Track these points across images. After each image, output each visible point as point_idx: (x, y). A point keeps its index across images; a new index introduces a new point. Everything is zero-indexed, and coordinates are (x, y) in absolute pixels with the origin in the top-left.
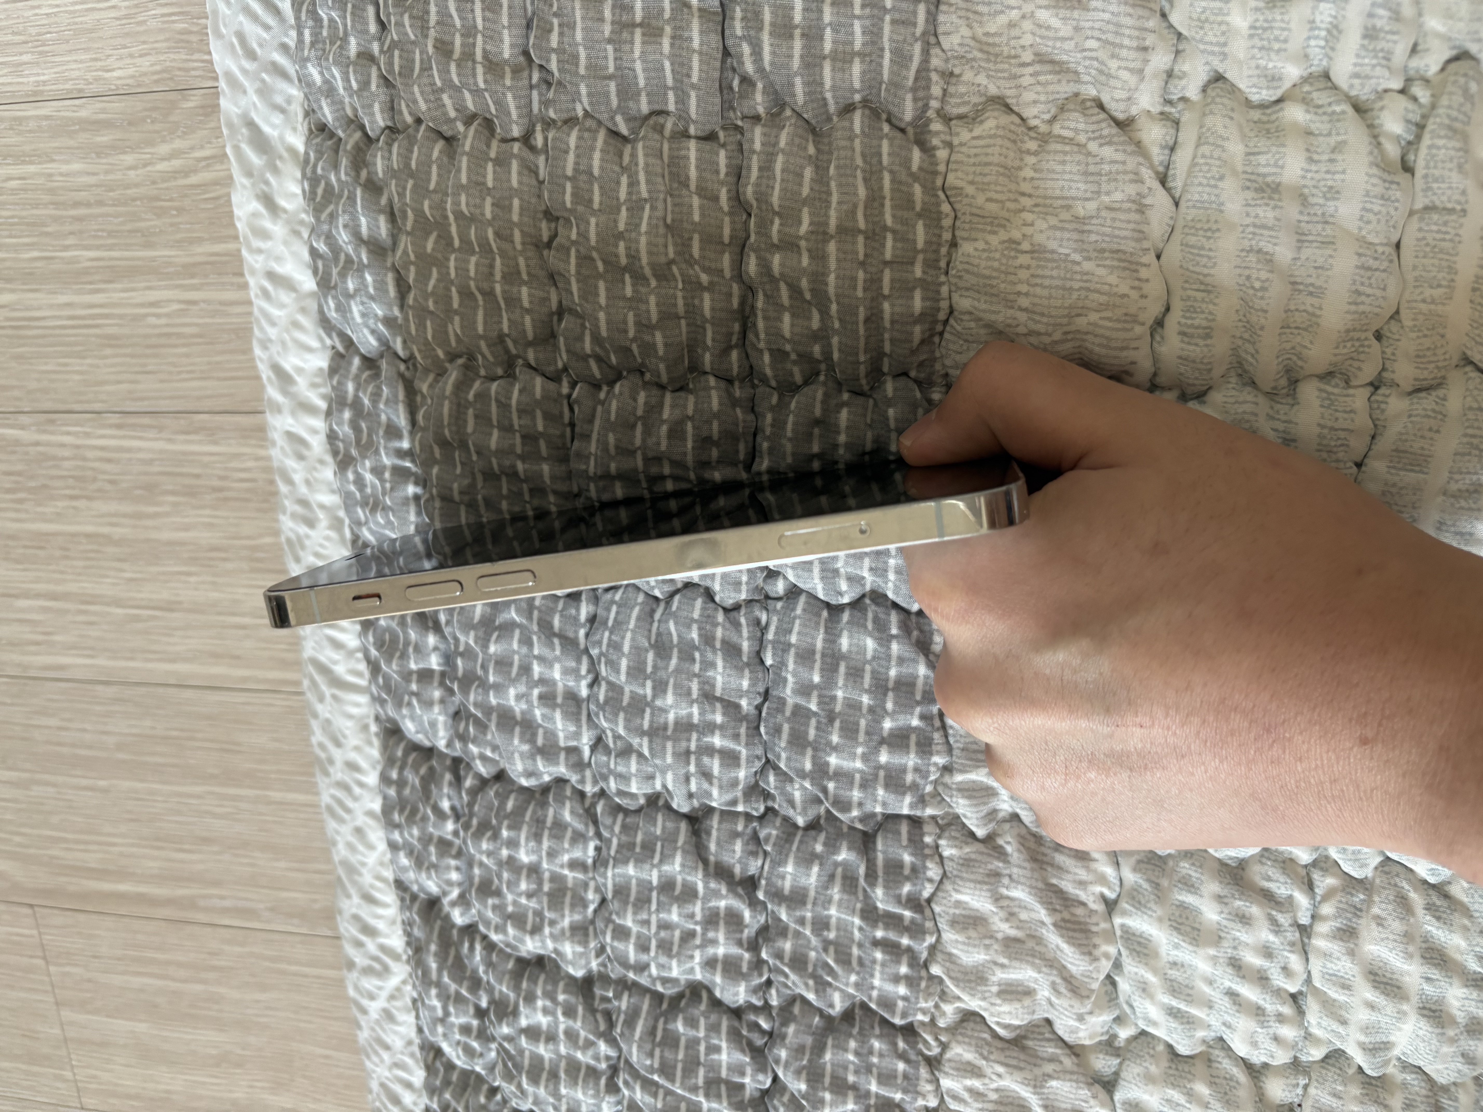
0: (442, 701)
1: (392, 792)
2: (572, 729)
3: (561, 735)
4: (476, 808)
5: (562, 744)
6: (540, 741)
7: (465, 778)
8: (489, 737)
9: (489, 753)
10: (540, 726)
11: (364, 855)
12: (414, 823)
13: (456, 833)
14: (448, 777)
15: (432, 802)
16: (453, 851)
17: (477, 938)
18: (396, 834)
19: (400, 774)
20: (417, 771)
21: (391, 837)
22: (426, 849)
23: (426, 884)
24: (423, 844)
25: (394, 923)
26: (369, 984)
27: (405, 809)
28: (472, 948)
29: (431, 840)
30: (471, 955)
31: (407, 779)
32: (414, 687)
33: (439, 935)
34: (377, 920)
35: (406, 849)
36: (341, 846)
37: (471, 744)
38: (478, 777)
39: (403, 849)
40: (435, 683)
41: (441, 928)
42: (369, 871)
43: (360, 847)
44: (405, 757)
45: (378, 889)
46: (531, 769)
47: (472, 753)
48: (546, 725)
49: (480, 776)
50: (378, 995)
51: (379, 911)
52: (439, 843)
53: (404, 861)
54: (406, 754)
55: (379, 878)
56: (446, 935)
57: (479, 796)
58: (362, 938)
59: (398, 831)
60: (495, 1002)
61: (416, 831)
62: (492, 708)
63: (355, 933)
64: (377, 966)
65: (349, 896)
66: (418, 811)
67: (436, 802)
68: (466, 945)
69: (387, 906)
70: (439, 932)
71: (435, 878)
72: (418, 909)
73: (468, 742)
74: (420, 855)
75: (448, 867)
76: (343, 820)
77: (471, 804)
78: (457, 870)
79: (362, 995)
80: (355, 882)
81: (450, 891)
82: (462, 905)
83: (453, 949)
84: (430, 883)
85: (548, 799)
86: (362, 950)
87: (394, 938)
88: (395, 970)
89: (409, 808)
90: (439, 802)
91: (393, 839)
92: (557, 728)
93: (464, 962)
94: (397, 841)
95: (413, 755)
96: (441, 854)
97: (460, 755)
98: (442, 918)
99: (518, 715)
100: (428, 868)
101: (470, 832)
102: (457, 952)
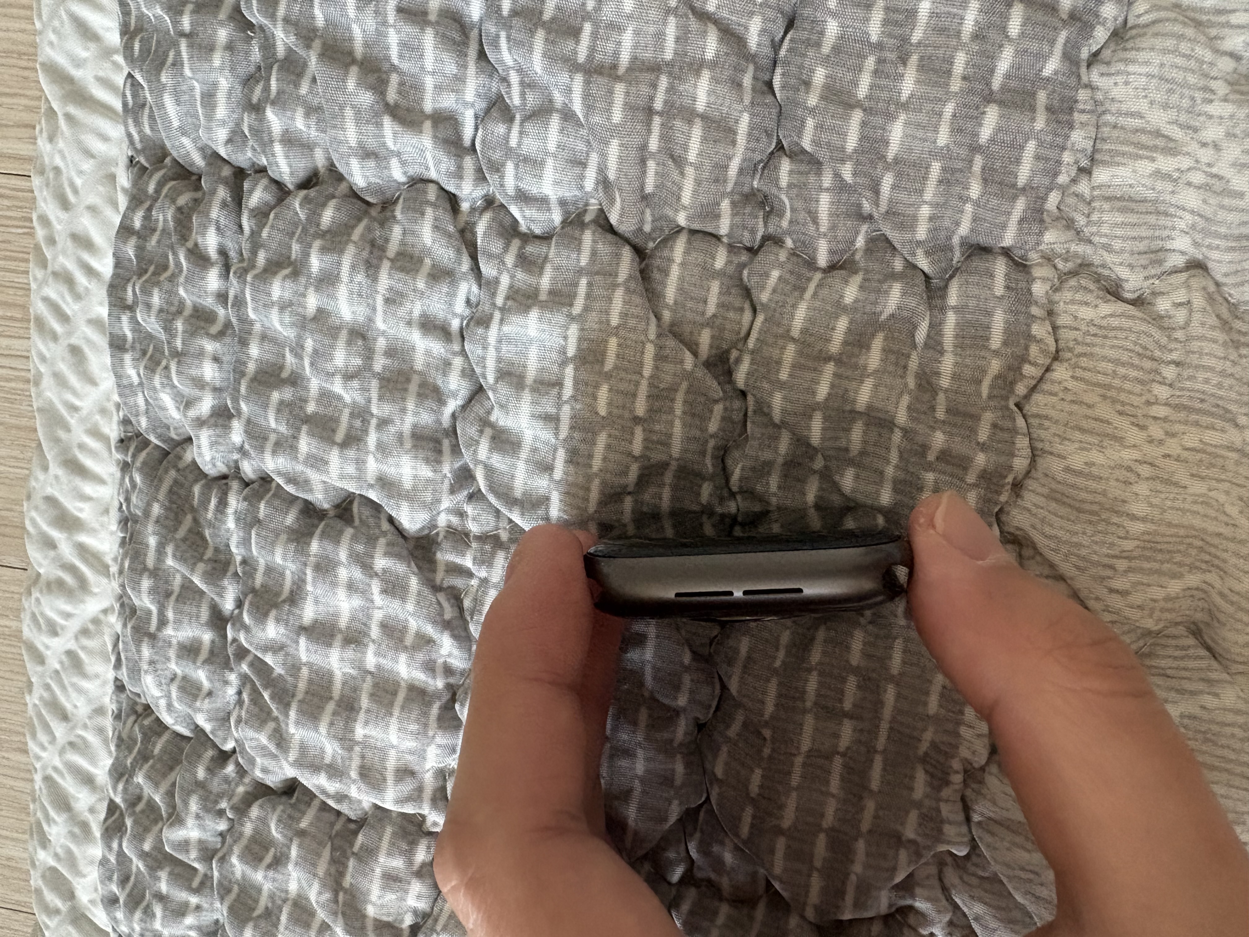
0: (230, 47)
1: (130, 251)
2: (451, 68)
3: (429, 84)
4: (265, 234)
5: (428, 106)
6: (392, 95)
7: (251, 192)
8: (304, 90)
9: (300, 123)
10: (394, 68)
11: (75, 393)
12: (157, 284)
13: (222, 297)
14: (222, 193)
15: (190, 244)
16: (214, 329)
17: (235, 485)
18: (125, 319)
19: (147, 217)
20: (173, 201)
21: (116, 331)
22: (168, 329)
23: (160, 403)
24: (165, 321)
25: (106, 511)
26: (52, 608)
27: (146, 271)
28: (223, 503)
29: (180, 312)
30: (219, 516)
31: (157, 220)
32: (186, 23)
33: (171, 491)
34: (81, 505)
35: (138, 346)
36: (47, 382)
37: (270, 114)
38: (274, 187)
39: (133, 348)
40: (222, 16)
41: (176, 482)
42: (82, 420)
43: (73, 380)
44: (158, 191)
45: (92, 453)
46: (371, 143)
47: (270, 133)
48: (405, 66)
49: (278, 184)
50: (63, 628)
51: (89, 489)
52: (191, 316)
53: (132, 373)
54: (160, 185)
55: (96, 433)
56: (182, 492)
57: (272, 216)
58: (55, 534)
59: (128, 314)
60: (253, 591)
61: (156, 299)
62: (315, 30)
63: (45, 527)
64: (69, 579)
65: (45, 468)
66: (166, 267)
67: (196, 245)
68: (213, 502)
69: (99, 480)
70: (171, 487)
71: (176, 383)
72: (144, 463)
73: (264, 112)
74: (158, 350)
75: (201, 354)
76: (55, 337)
77: (255, 234)
78: (216, 359)
79: (39, 628)
80: (57, 441)
81: (199, 399)
82: (216, 426)
83: (189, 517)
84: (166, 399)
85: (393, 211)
86: (52, 553)
87: (103, 534)
88: (96, 590)
89: (152, 269)
90: (200, 240)
91: (120, 333)
92: (422, 68)
93: (207, 533)
94: (125, 336)
95: (172, 183)
96: (192, 333)
97: (249, 154)
98: (181, 465)
99: (359, 49)
100: (167, 368)
101: (249, 278)
102: (195, 520)
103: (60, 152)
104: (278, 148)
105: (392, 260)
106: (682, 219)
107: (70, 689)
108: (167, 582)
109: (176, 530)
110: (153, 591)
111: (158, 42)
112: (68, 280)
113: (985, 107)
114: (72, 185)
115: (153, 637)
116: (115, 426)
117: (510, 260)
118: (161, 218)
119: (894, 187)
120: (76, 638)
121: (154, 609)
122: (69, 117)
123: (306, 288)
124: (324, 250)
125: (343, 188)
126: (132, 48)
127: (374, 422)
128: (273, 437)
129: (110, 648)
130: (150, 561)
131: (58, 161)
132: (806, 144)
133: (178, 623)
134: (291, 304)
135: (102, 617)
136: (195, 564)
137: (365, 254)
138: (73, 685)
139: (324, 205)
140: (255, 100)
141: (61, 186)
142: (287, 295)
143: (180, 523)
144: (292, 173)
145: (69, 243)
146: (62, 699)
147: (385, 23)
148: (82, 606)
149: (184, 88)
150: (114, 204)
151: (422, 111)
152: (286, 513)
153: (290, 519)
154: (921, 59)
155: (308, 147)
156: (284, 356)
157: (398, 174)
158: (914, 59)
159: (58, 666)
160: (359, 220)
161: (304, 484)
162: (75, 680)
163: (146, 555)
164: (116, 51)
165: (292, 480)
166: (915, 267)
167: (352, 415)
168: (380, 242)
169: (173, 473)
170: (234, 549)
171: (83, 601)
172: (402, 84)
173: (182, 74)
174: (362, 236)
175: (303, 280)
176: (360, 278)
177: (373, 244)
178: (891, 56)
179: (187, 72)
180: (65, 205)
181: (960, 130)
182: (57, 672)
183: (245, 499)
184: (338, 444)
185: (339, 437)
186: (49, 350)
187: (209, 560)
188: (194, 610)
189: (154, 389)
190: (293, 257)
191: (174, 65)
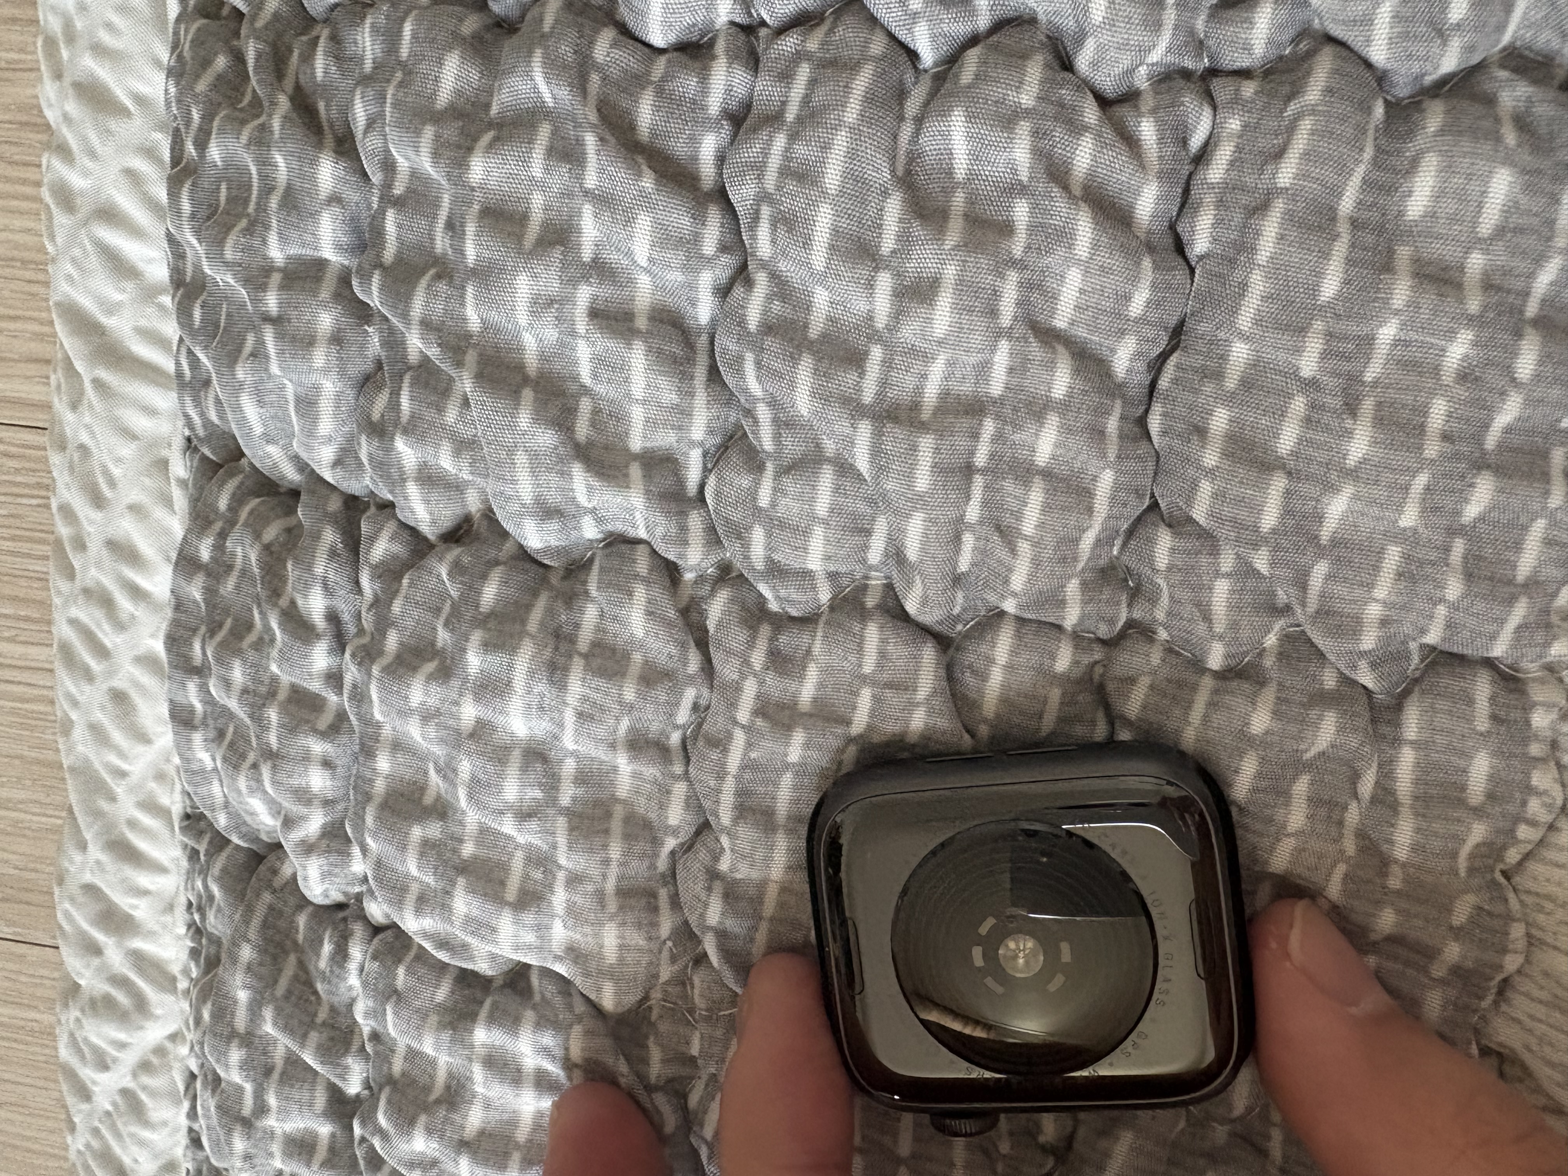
0: (337, 339)
1: (195, 592)
2: (669, 396)
3: (637, 414)
4: (397, 607)
5: (636, 444)
6: (582, 430)
7: (373, 539)
8: (451, 415)
9: (444, 463)
10: (585, 391)
11: (121, 754)
12: (238, 652)
13: (334, 678)
14: (330, 536)
15: (284, 602)
16: (324, 721)
17: (358, 930)
18: (192, 687)
19: (219, 548)
20: (257, 536)
21: (180, 699)
22: (258, 718)
23: (248, 807)
24: (252, 706)
25: (170, 908)
26: (98, 1035)
27: (220, 626)
28: (341, 955)
29: (272, 694)
30: (337, 971)
31: (233, 555)
32: (272, 302)
33: (265, 925)
34: (134, 901)
35: (211, 722)
36: (79, 733)
37: (400, 444)
38: (406, 535)
39: (204, 723)
40: (325, 294)
41: (271, 908)
42: (131, 790)
43: (117, 736)
44: (234, 509)
45: (146, 832)
46: (553, 498)
47: (401, 468)
48: (601, 389)
49: (413, 531)
50: (115, 1060)
51: (144, 880)
52: (289, 700)
53: (204, 757)
54: (237, 502)
55: (151, 806)
56: (282, 924)
57: (405, 581)
58: (100, 937)
59: (196, 679)
60: (390, 1081)
61: (238, 674)
62: (468, 336)
63: (85, 926)
64: (121, 998)
65: (83, 846)
66: (249, 626)
67: (293, 603)
68: (327, 948)
69: (160, 869)
70: (266, 917)
71: (269, 789)
72: (224, 870)
73: (392, 439)
74: (241, 735)
75: (306, 758)
76: (89, 676)
77: (380, 604)
78: (327, 764)
79: (83, 1058)
80: (98, 814)
81: (304, 818)
82: (329, 852)
83: (292, 959)
84: (256, 804)
85: (585, 583)
86: (96, 961)
87: (167, 939)
88: (158, 1012)
89: (229, 622)
90: (300, 602)
91: (185, 702)
92: (628, 395)
93: (319, 987)
94: (192, 706)
95: (254, 502)
96: (291, 728)
97: (367, 481)
98: (277, 882)
99: (531, 360)
100: (255, 766)
101: (375, 670)
102: (302, 965)
103: (87, 426)
104: (413, 489)
105: (585, 656)
106: (1010, 606)
107: (127, 1140)
108: (265, 1053)
109: (276, 982)
110: (245, 1066)
111: (229, 315)
112: (107, 602)
113: (1474, 476)
114: (106, 473)
115: (247, 1124)
116: (178, 796)
117: (758, 658)
118: (239, 550)
119: (1329, 577)
120: (135, 1075)
121: (248, 1087)
122: (98, 384)
123: (461, 695)
124: (487, 646)
125: (508, 547)
126: (191, 316)
127: (561, 876)
128: (415, 888)
129: (181, 1087)
130: (241, 1021)
131: (84, 438)
132: (1199, 513)
133: (284, 1114)
134: (438, 713)
135: (169, 1045)
136: (305, 1036)
137: (548, 653)
138: (132, 1135)
139: (484, 577)
140: (376, 416)
141: (90, 474)
142: (433, 701)
143: (280, 970)
144: (433, 522)
145: (105, 552)
146: (117, 1150)
147: (573, 333)
148: (140, 1034)
149: (270, 386)
150: (167, 502)
151: (627, 450)
152: (437, 986)
153: (442, 993)
154: (1379, 405)
155: (456, 487)
156: (426, 773)
157: (590, 531)
158: (1368, 405)
159: (110, 1108)
160: (535, 594)
161: (462, 949)
162: (135, 1129)
163: (233, 1014)
164: (162, 291)
165: (443, 944)
166: (1353, 683)
167: (528, 860)
168: (567, 629)
169: (267, 897)
170: (359, 1018)
171: (141, 1028)
172: (596, 412)
173: (266, 370)
174: (542, 624)
175: (455, 683)
176: (541, 687)
177: (557, 635)
178: (1335, 402)
179: (275, 368)
180: (98, 501)
181: (1436, 509)
182: (108, 1114)
183: (375, 958)
184: (509, 904)
185: (511, 893)
186: (82, 693)
187: (324, 1024)
188: (306, 1095)
189: (239, 792)
190: (440, 644)
191: (253, 355)
